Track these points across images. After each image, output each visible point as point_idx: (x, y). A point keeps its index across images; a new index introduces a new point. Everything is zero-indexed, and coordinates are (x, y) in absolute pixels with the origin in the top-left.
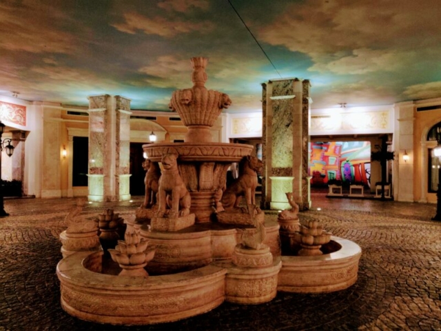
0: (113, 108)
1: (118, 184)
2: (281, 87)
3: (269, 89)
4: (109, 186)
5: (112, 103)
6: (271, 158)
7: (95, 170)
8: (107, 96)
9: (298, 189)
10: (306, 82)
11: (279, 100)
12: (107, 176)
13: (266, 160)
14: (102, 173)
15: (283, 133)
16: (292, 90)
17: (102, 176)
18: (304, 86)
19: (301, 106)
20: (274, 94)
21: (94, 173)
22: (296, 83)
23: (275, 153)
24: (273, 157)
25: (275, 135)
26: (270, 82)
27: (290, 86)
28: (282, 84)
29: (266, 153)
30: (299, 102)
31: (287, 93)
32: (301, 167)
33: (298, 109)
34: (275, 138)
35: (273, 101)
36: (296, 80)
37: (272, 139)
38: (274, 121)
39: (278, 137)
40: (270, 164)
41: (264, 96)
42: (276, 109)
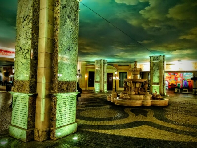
0: (103, 63)
1: (104, 86)
2: (155, 58)
3: (152, 58)
4: (101, 87)
5: (102, 62)
6: (152, 79)
7: (97, 82)
8: (101, 60)
9: (161, 89)
10: (164, 56)
11: (155, 62)
12: (101, 84)
13: (151, 80)
14: (99, 83)
15: (156, 72)
16: (159, 59)
17: (99, 84)
18: (163, 58)
19: (162, 64)
20: (153, 60)
21: (97, 83)
22: (161, 57)
23: (154, 78)
24: (153, 79)
25: (154, 72)
26: (152, 56)
27: (158, 58)
28: (156, 57)
29: (151, 78)
30: (161, 63)
31: (157, 60)
32: (162, 82)
33: (161, 64)
34: (154, 74)
35: (153, 62)
36: (161, 56)
37: (153, 74)
38: (153, 68)
39: (155, 73)
40: (152, 81)
41: (150, 60)
42: (154, 65)
